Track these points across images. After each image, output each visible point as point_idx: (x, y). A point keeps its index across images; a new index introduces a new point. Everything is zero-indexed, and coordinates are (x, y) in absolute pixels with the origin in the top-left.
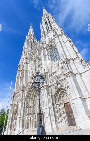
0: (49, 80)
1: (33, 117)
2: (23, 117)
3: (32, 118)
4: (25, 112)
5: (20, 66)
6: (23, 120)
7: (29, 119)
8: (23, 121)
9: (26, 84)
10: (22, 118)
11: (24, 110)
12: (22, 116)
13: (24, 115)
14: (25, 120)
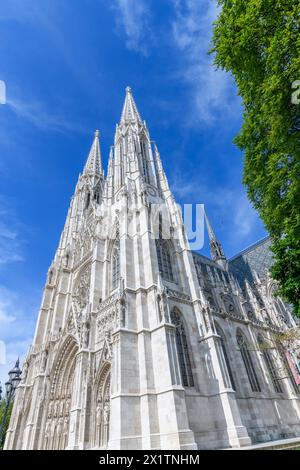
0: (96, 337)
1: (62, 424)
2: (39, 424)
3: (58, 427)
4: (45, 412)
5: (51, 272)
6: (38, 431)
7: (52, 429)
8: (37, 434)
9: (57, 332)
10: (35, 428)
11: (42, 406)
12: (36, 421)
13: (40, 418)
14: (41, 432)
